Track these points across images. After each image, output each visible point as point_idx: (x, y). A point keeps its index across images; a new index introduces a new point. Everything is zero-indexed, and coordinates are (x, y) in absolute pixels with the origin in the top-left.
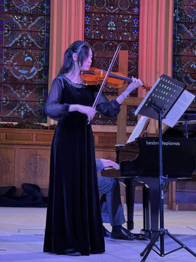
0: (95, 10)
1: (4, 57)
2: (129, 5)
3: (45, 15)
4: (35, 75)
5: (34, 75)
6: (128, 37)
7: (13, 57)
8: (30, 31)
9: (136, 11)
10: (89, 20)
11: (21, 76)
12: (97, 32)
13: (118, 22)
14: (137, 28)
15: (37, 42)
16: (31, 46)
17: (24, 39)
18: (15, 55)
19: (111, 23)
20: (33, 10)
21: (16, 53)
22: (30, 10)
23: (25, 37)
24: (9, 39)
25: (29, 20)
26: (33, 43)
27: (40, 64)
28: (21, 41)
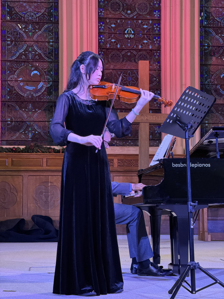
0: (110, 16)
1: (7, 72)
2: (149, 8)
3: (53, 23)
4: (44, 92)
5: (42, 92)
6: (149, 46)
7: (17, 71)
8: (36, 42)
9: (157, 15)
10: (104, 26)
11: (28, 92)
12: (113, 40)
13: (137, 28)
14: (158, 35)
15: (44, 54)
16: (38, 58)
17: (29, 51)
18: (19, 69)
19: (128, 30)
20: (39, 17)
21: (21, 66)
22: (35, 18)
23: (31, 48)
24: (12, 51)
25: (35, 29)
26: (39, 55)
27: (49, 79)
28: (27, 53)
